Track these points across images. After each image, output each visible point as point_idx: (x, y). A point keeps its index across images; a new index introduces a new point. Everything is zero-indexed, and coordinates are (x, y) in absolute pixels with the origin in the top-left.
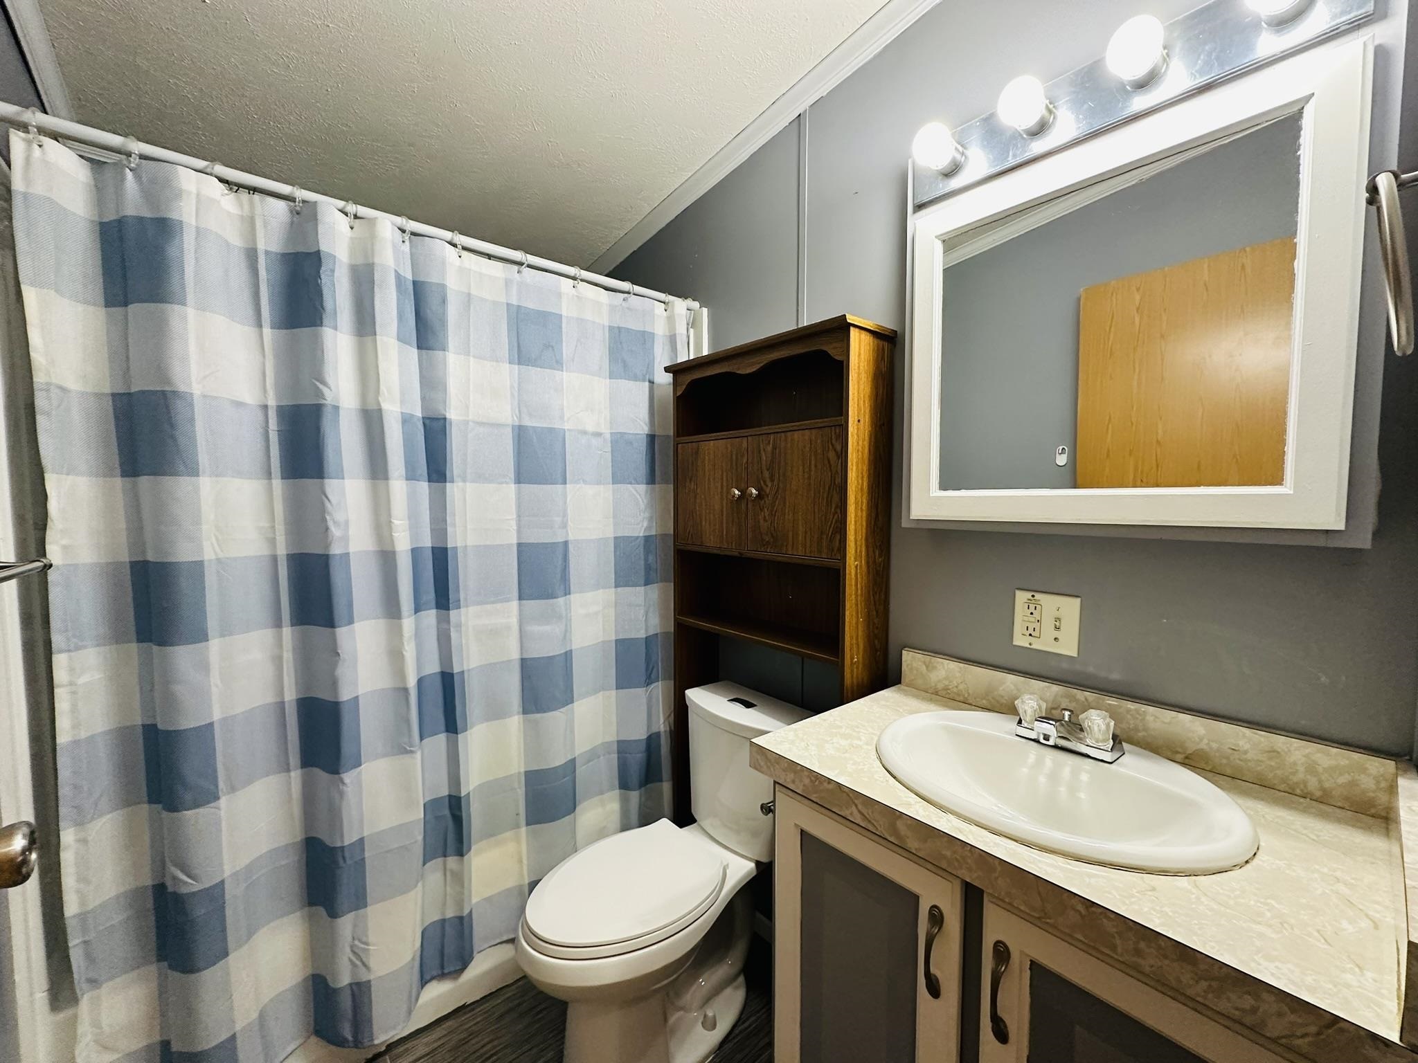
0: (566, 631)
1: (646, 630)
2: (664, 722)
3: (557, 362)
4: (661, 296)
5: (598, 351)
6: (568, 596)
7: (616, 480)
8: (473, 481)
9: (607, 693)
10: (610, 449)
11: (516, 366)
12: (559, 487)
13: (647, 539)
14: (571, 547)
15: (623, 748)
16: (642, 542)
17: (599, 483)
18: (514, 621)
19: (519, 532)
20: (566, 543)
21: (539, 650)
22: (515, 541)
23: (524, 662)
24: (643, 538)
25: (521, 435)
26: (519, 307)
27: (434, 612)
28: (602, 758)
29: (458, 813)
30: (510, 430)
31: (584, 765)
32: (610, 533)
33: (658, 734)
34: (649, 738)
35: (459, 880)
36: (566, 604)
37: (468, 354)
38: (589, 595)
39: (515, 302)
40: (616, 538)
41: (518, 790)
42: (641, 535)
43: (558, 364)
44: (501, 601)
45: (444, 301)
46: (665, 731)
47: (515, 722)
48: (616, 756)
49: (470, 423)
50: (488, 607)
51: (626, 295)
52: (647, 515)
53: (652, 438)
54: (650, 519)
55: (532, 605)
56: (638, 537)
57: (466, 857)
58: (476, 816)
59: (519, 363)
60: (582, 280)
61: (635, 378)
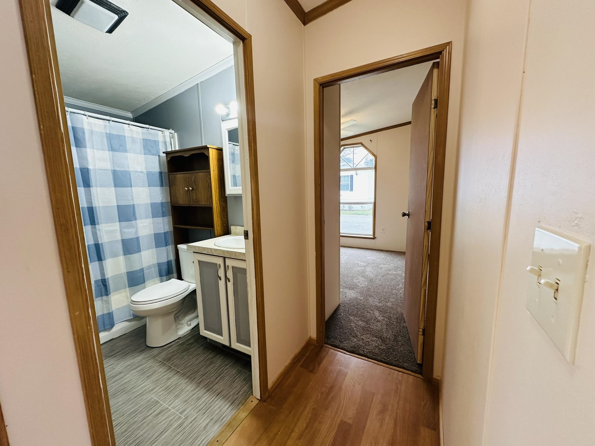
0: (136, 231)
1: (164, 230)
2: (173, 257)
3: (125, 150)
4: (160, 129)
5: (139, 146)
6: (136, 221)
7: (149, 186)
8: (100, 187)
9: (153, 249)
10: (146, 176)
11: (111, 152)
12: (130, 188)
13: (162, 203)
14: (136, 206)
15: (159, 265)
16: (160, 205)
17: (144, 187)
18: (118, 228)
19: (117, 202)
20: (134, 205)
21: (127, 237)
22: (116, 205)
23: (123, 240)
24: (160, 203)
25: (114, 172)
26: (110, 134)
27: (90, 226)
28: (153, 269)
29: (105, 283)
30: (110, 172)
31: (146, 270)
32: (149, 202)
33: (171, 261)
34: (168, 262)
35: (108, 302)
36: (136, 223)
37: (93, 148)
38: (143, 220)
39: (108, 132)
40: (151, 203)
41: (125, 277)
42: (160, 202)
43: (126, 151)
44: (113, 222)
45: (84, 133)
46: (173, 260)
47: (121, 258)
48: (157, 267)
49: (97, 170)
50: (109, 224)
51: (148, 129)
52: (161, 196)
53: (161, 173)
54: (163, 197)
55: (124, 224)
56: (158, 203)
57: (109, 296)
58: (111, 285)
59: (112, 151)
60: (132, 125)
61: (153, 155)
